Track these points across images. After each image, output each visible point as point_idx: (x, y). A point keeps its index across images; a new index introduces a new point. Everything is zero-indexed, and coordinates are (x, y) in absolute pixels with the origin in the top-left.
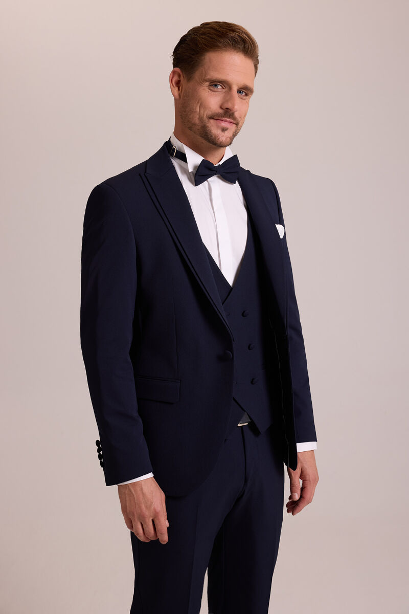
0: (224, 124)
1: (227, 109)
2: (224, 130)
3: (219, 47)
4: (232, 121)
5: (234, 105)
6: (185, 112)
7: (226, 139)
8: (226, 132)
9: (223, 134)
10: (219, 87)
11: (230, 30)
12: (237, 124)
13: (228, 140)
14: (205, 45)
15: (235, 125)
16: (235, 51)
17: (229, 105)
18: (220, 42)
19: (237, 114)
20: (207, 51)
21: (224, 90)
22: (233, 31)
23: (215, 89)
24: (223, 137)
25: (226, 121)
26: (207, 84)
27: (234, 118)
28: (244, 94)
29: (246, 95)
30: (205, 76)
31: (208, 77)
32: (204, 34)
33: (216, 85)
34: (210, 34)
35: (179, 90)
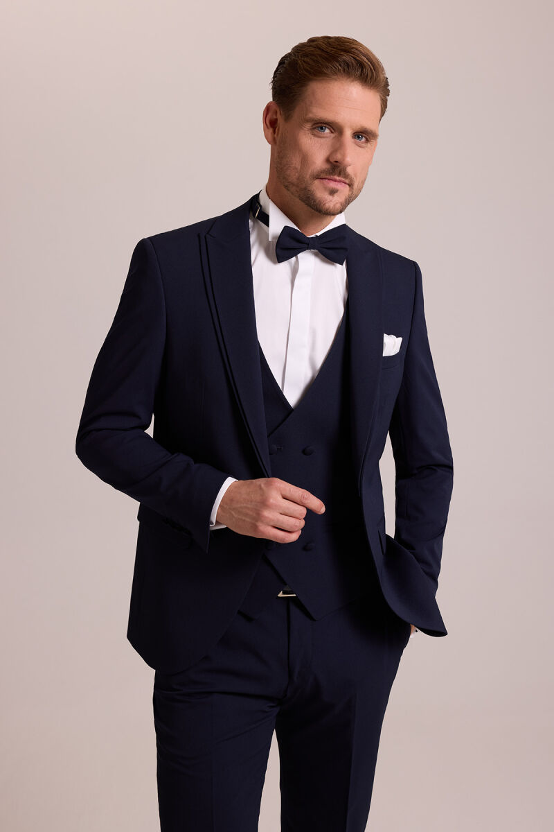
0: (332, 185)
1: (336, 162)
2: (333, 192)
3: (325, 74)
4: (343, 179)
5: (344, 156)
6: (281, 164)
7: (335, 205)
8: (336, 195)
9: (331, 197)
10: (327, 131)
11: (342, 50)
12: (350, 185)
13: (338, 206)
14: (307, 71)
15: (347, 186)
16: (348, 80)
17: (338, 157)
18: (327, 67)
19: (349, 170)
20: (310, 80)
21: (333, 135)
22: (346, 51)
23: (321, 133)
24: (332, 202)
25: (335, 181)
26: (308, 126)
27: (346, 176)
28: (364, 139)
29: (367, 141)
30: (306, 115)
31: (310, 115)
32: (306, 55)
33: (322, 128)
34: (313, 55)
35: (274, 132)
